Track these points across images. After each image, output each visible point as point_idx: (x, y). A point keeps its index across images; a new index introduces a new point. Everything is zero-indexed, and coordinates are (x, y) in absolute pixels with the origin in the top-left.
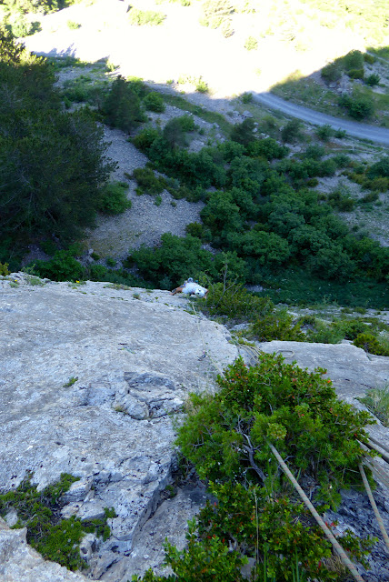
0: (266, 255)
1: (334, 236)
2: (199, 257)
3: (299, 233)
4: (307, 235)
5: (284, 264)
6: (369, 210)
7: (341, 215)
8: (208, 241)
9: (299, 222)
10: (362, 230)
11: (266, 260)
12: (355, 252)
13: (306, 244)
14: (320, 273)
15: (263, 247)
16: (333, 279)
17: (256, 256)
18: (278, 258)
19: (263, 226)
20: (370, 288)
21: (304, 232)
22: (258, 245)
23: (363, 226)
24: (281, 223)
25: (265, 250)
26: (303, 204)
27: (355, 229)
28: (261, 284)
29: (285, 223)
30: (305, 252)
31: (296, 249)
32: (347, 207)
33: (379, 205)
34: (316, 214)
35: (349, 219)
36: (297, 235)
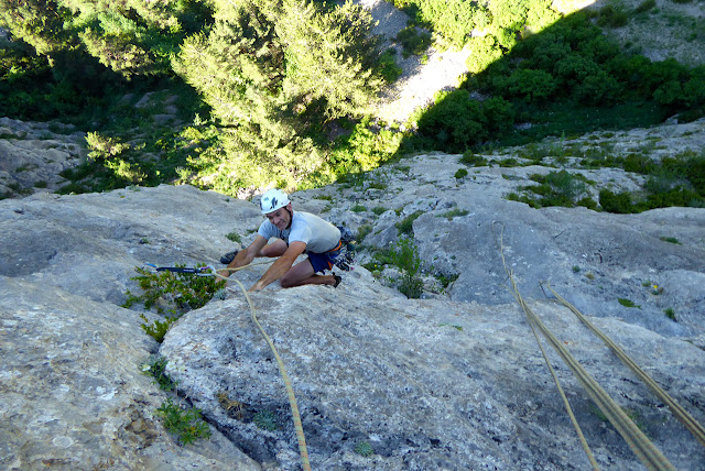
0: (531, 93)
1: (601, 60)
2: (468, 108)
3: (564, 64)
4: (572, 65)
5: (551, 98)
6: (644, 20)
7: (613, 31)
8: (475, 89)
9: (564, 52)
10: (636, 45)
11: (532, 97)
12: (621, 74)
13: (573, 75)
14: (586, 101)
15: (528, 86)
16: (600, 104)
17: (520, 95)
18: (543, 94)
19: (527, 62)
20: (639, 107)
21: (573, 62)
22: (521, 84)
23: (636, 40)
24: (545, 57)
25: (529, 89)
26: (569, 30)
27: (628, 45)
28: (530, 120)
29: (549, 56)
30: (572, 82)
31: (561, 82)
32: (620, 22)
33: (656, 12)
34: (583, 39)
35: (623, 34)
36: (562, 66)
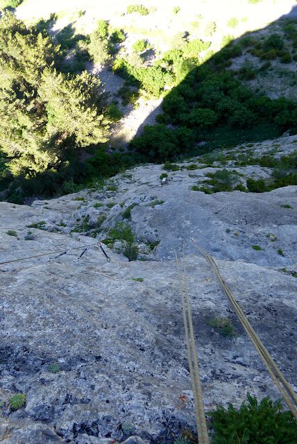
0: (203, 123)
1: (243, 100)
2: (166, 135)
3: (221, 104)
4: (226, 104)
5: (216, 125)
6: (265, 75)
7: (248, 83)
8: (170, 123)
9: (220, 96)
10: (262, 90)
11: (204, 125)
12: (254, 108)
13: (226, 110)
14: (236, 125)
15: (201, 119)
16: (244, 127)
17: (197, 125)
18: (210, 123)
19: (200, 104)
20: (267, 127)
21: (226, 102)
22: (197, 118)
23: (262, 87)
24: (210, 101)
25: (202, 121)
26: (222, 83)
27: (257, 91)
28: (204, 140)
29: (212, 100)
30: (226, 115)
31: (220, 115)
32: (251, 77)
33: (271, 70)
34: (231, 88)
35: (254, 84)
36: (220, 105)
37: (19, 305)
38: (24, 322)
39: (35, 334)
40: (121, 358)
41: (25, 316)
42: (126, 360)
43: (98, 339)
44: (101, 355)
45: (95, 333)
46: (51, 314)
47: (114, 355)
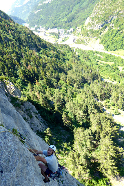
37: (13, 143)
38: (7, 145)
39: (3, 148)
40: (5, 182)
41: (9, 145)
42: (5, 184)
43: (10, 171)
44: (4, 173)
45: (12, 171)
46: (14, 153)
47: (6, 178)
